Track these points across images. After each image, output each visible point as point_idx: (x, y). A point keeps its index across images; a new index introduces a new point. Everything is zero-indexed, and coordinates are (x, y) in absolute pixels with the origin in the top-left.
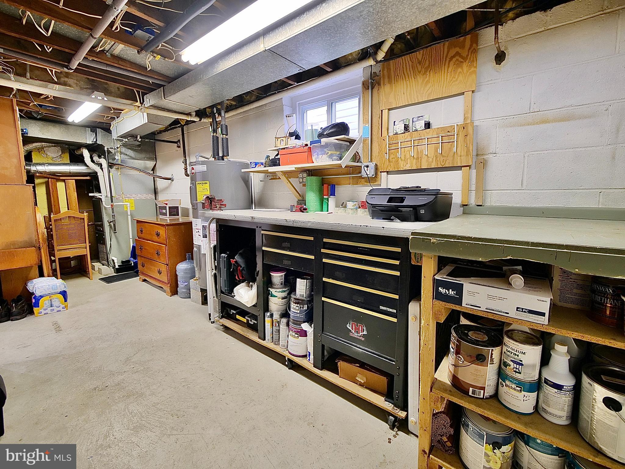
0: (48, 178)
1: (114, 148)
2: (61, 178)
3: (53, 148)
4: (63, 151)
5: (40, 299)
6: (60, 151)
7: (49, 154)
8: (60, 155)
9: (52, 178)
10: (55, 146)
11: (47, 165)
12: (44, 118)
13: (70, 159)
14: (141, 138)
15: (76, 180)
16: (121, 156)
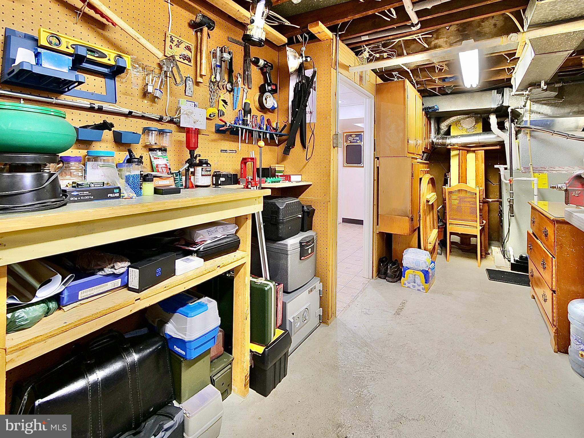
0: (459, 150)
1: (520, 107)
2: (472, 149)
3: (468, 119)
4: (477, 121)
5: (407, 270)
6: (474, 121)
7: (464, 126)
8: (474, 126)
9: (462, 150)
10: (468, 117)
11: (460, 137)
12: (454, 91)
13: (483, 128)
14: (546, 83)
15: (485, 151)
16: (531, 115)
